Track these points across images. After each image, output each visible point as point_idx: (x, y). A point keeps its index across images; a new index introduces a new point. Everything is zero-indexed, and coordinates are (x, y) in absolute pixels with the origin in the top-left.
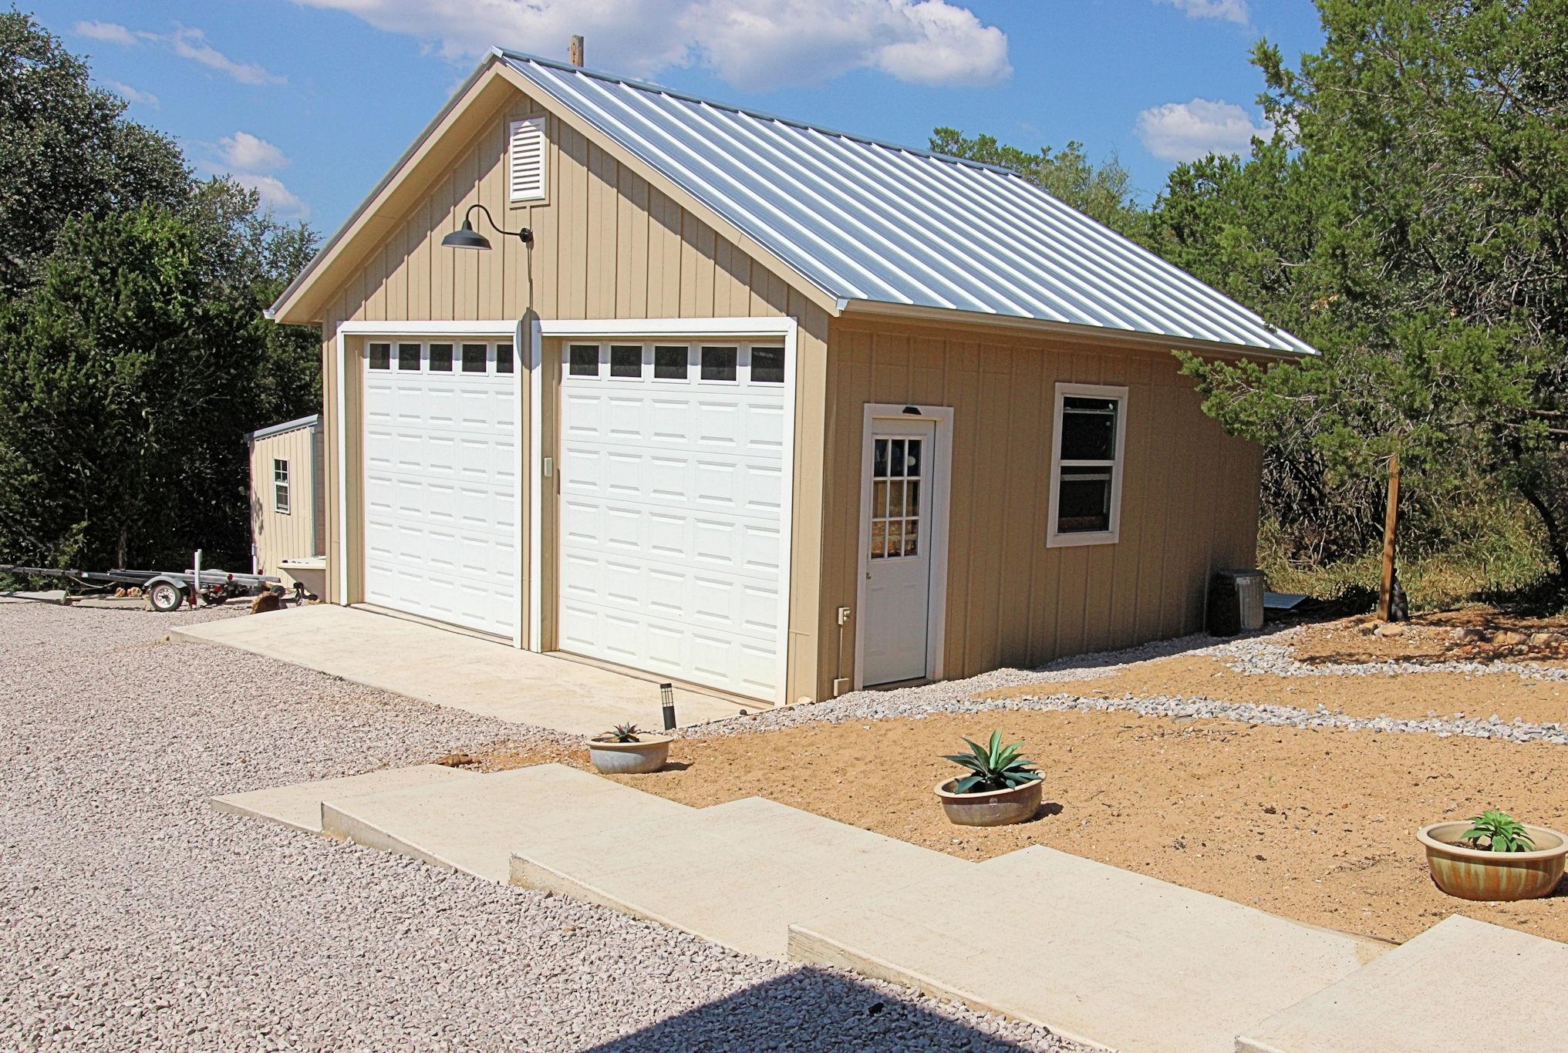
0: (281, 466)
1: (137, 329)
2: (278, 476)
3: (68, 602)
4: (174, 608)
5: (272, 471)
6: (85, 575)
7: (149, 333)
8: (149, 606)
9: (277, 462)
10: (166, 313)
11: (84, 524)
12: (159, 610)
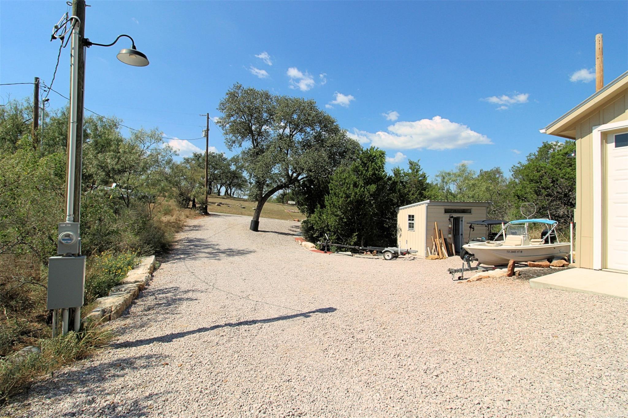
0: (411, 217)
1: (371, 179)
2: (409, 220)
3: (352, 256)
4: (390, 259)
5: (408, 218)
6: (361, 248)
7: (375, 180)
8: (383, 258)
9: (410, 216)
10: (379, 174)
11: (357, 233)
12: (386, 259)
